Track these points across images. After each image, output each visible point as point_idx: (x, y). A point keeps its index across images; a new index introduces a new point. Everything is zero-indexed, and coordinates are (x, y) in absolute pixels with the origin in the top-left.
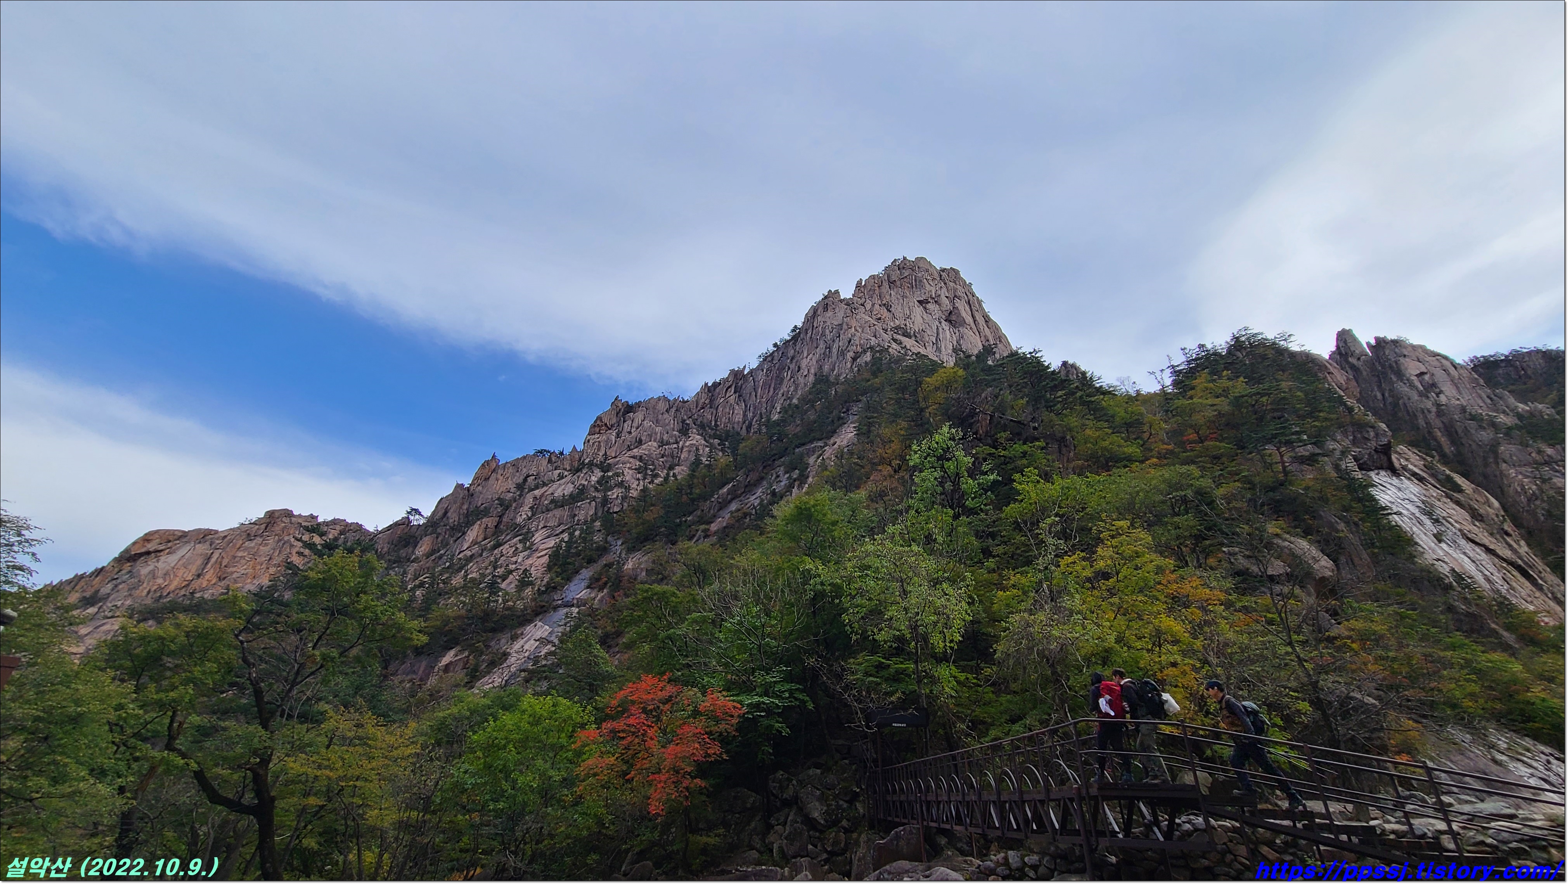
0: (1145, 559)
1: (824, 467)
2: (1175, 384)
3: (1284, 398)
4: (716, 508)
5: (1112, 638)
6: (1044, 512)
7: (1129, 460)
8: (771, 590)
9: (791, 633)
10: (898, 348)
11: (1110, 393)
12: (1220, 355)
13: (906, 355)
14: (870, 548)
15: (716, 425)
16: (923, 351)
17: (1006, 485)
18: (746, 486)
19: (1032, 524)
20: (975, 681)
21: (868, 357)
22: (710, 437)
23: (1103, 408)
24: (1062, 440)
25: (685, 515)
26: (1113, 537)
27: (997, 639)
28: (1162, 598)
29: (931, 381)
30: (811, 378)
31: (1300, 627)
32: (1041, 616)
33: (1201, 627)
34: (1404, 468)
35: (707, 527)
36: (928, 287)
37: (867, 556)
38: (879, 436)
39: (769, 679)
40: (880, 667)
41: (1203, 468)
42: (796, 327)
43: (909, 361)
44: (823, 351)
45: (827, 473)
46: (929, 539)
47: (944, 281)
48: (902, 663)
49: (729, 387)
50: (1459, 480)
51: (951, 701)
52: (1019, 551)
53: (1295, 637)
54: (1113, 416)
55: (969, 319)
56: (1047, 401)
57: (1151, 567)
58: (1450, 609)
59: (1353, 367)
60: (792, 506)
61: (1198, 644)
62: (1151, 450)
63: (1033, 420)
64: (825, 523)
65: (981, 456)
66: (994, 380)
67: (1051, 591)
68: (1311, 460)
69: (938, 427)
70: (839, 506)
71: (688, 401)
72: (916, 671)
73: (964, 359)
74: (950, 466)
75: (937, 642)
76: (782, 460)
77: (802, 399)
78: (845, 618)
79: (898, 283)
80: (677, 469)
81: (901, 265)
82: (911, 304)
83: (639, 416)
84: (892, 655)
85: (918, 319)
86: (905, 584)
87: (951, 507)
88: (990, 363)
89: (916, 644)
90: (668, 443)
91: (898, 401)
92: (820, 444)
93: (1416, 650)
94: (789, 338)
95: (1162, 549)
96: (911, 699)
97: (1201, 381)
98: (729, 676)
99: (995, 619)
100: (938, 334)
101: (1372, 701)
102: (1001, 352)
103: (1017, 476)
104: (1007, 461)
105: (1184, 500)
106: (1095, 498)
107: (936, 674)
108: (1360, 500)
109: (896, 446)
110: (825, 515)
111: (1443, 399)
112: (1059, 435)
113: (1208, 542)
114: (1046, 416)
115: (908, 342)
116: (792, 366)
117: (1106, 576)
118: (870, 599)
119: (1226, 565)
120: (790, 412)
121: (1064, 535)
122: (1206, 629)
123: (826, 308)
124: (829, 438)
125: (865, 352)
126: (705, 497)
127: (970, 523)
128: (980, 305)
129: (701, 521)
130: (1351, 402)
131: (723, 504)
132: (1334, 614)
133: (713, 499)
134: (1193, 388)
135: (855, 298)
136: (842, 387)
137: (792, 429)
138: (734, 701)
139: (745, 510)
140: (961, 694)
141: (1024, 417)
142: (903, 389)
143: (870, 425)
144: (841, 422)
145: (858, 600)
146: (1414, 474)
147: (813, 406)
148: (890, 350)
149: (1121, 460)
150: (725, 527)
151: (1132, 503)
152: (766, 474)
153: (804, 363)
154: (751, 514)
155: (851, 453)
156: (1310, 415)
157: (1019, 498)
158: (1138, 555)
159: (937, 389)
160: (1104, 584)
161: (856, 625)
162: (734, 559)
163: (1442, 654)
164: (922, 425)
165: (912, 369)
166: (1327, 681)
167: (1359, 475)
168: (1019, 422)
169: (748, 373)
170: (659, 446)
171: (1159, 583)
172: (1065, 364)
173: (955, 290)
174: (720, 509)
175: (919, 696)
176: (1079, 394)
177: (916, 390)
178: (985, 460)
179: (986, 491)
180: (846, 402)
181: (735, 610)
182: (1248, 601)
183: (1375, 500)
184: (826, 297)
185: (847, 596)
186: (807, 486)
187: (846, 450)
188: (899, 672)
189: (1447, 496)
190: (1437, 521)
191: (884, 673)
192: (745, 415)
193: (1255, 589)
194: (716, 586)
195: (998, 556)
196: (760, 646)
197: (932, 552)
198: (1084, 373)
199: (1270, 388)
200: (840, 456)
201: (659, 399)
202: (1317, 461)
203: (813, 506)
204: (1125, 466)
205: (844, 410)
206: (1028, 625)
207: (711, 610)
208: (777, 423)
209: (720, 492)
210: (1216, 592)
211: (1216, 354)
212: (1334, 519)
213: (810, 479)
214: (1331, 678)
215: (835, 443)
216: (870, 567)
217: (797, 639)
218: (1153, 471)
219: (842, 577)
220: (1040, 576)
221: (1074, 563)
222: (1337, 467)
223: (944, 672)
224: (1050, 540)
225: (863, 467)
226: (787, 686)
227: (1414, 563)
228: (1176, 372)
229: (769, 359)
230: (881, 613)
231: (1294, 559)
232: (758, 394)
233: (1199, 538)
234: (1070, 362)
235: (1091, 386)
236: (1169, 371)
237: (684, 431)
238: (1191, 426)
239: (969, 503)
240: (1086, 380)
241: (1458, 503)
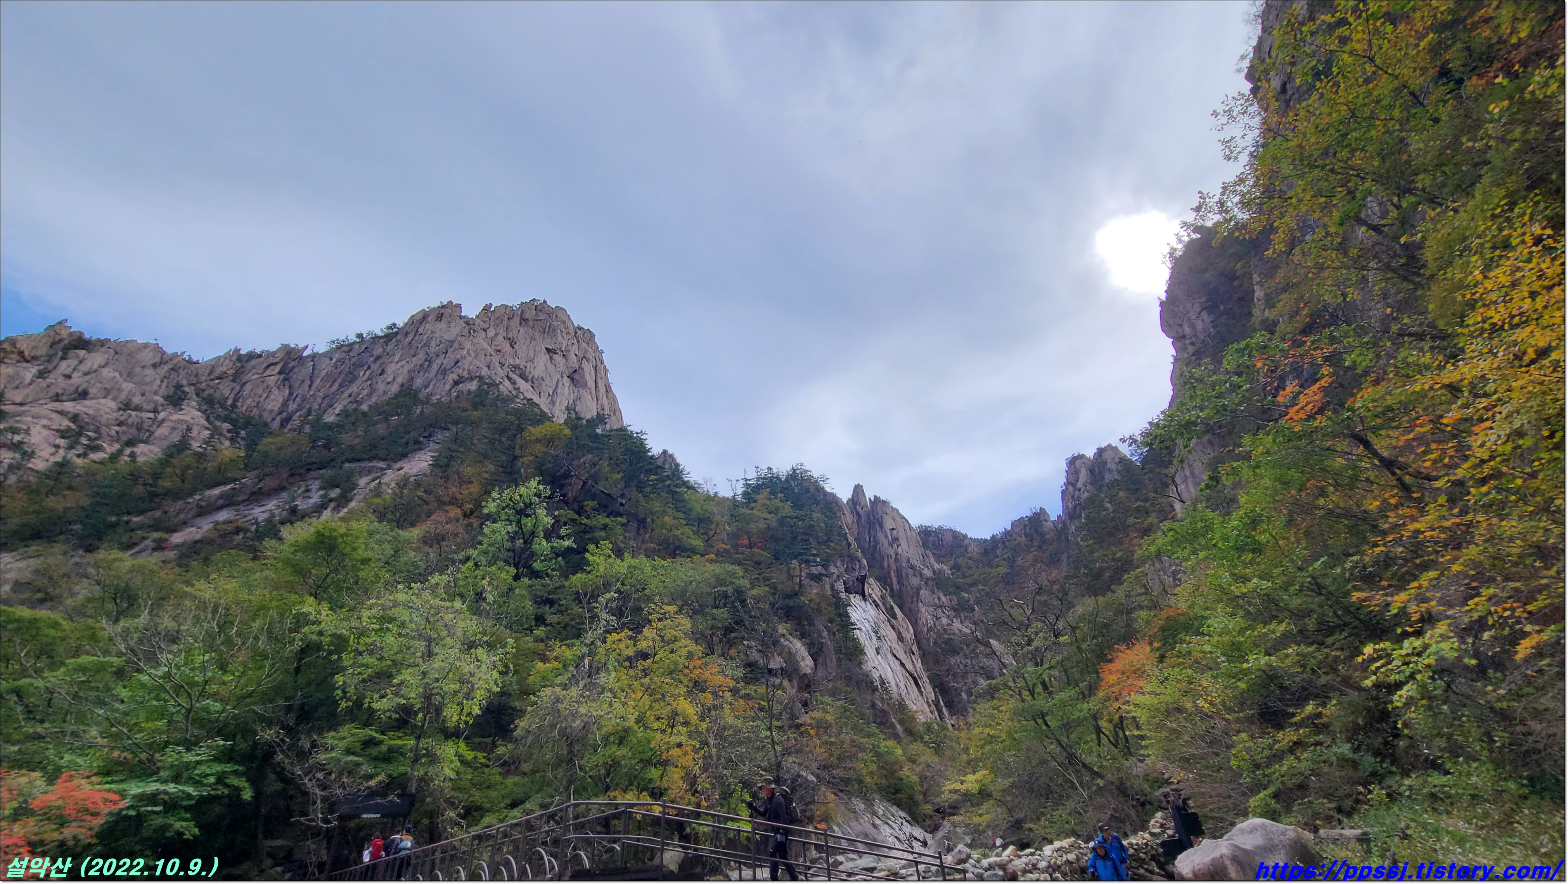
0: (680, 644)
1: (377, 493)
2: (745, 494)
3: (812, 526)
4: (192, 513)
5: (632, 719)
6: (607, 586)
7: (692, 552)
8: (239, 634)
9: (250, 695)
10: (511, 387)
11: (693, 488)
12: (780, 479)
13: (517, 397)
14: (401, 597)
15: (234, 406)
16: (536, 399)
17: (579, 553)
18: (255, 493)
19: (592, 596)
20: (484, 761)
21: (473, 386)
22: (218, 417)
23: (684, 501)
24: (642, 522)
25: (129, 513)
26: (660, 620)
27: (521, 713)
28: (686, 682)
29: (536, 431)
30: (395, 388)
31: (781, 714)
32: (574, 692)
33: (709, 710)
34: (870, 595)
35: (164, 535)
36: (560, 338)
37: (394, 606)
38: (458, 473)
39: (190, 757)
40: (370, 742)
41: (746, 570)
42: (394, 325)
43: (518, 404)
44: (420, 362)
45: (377, 501)
46: (480, 596)
47: (577, 338)
48: (400, 738)
49: (275, 364)
50: (897, 610)
51: (448, 784)
52: (573, 623)
53: (775, 723)
54: (690, 510)
55: (591, 384)
56: (639, 481)
57: (684, 652)
58: (873, 706)
59: (858, 513)
60: (312, 530)
61: (704, 726)
62: (712, 546)
63: (622, 496)
64: (351, 559)
65: (563, 519)
66: (597, 448)
67: (590, 667)
68: (817, 578)
69: (527, 479)
70: (380, 542)
71: (197, 363)
72: (415, 750)
73: (574, 421)
74: (528, 523)
75: (452, 715)
76: (321, 472)
77: (376, 408)
78: (339, 679)
79: (531, 323)
80: (141, 448)
81: (540, 308)
82: (538, 348)
83: (95, 359)
84: (392, 728)
85: (540, 365)
86: (433, 644)
87: (516, 566)
88: (599, 431)
89: (425, 716)
90: (138, 408)
91: (492, 442)
92: (382, 464)
93: (847, 736)
94: (381, 334)
95: (697, 636)
96: (395, 783)
97: (762, 497)
98: (116, 754)
99: (526, 692)
100: (556, 387)
101: (811, 778)
102: (612, 424)
103: (591, 547)
104: (587, 530)
105: (725, 596)
106: (655, 581)
107: (439, 753)
108: (840, 615)
109: (475, 489)
110: (355, 549)
111: (900, 550)
112: (641, 515)
113: (733, 635)
114: (634, 494)
115: (523, 385)
116: (375, 367)
117: (645, 656)
118: (382, 658)
119: (743, 656)
120: (353, 419)
121: (619, 613)
122: (713, 713)
123: (440, 317)
124: (395, 461)
125: (471, 379)
126: (175, 495)
127: (530, 586)
128: (606, 374)
129: (156, 526)
130: (851, 539)
131: (203, 511)
132: (805, 704)
133: (190, 500)
134: (755, 502)
135: (478, 321)
136: (431, 409)
137: (347, 439)
138: (109, 791)
139: (239, 524)
140: (462, 776)
141: (615, 491)
142: (503, 431)
143: (451, 458)
144: (418, 446)
145: (366, 659)
146: (874, 601)
147: (386, 420)
148: (501, 387)
149: (687, 550)
150: (196, 542)
151: (684, 592)
152: (291, 484)
153: (391, 369)
154: (248, 530)
155: (418, 484)
156: (825, 543)
157: (588, 569)
158: (676, 639)
159: (538, 441)
160: (641, 664)
161: (352, 690)
162: (193, 585)
163: (862, 740)
164: (510, 473)
165: (518, 413)
166: (789, 762)
167: (843, 595)
168: (609, 495)
169: (308, 357)
170: (119, 409)
171: (687, 668)
172: (665, 452)
173: (586, 351)
174: (199, 515)
175: (409, 779)
176: (668, 482)
177: (515, 436)
178: (565, 524)
179: (557, 555)
180: (431, 426)
181: (163, 657)
182: (750, 690)
183: (849, 617)
184: (443, 307)
185: (352, 651)
186: (346, 510)
187: (412, 479)
188: (391, 750)
189: (889, 621)
190: (879, 638)
191: (374, 751)
192: (285, 404)
193: (757, 680)
194: (143, 619)
195: (551, 624)
196: (189, 711)
197: (476, 611)
198: (678, 465)
199: (806, 515)
200: (403, 484)
201: (146, 346)
202: (821, 580)
203: (342, 536)
204: (689, 557)
205: (426, 434)
206: (558, 700)
207: (120, 654)
208: (329, 427)
209: (208, 493)
210: (728, 680)
211: (777, 478)
212: (822, 628)
213: (353, 504)
214: (790, 759)
215: (402, 468)
216: (395, 619)
217: (255, 703)
218: (708, 565)
219: (351, 628)
220: (585, 650)
221: (620, 640)
222: (832, 587)
223: (449, 750)
224: (604, 615)
225: (427, 503)
226: (218, 768)
227: (861, 668)
228: (747, 485)
229: (346, 349)
230: (391, 676)
231: (790, 657)
232: (315, 385)
233: (728, 630)
234: (670, 452)
235: (679, 478)
236: (743, 482)
237: (176, 400)
238: (747, 533)
239: (537, 565)
240: (677, 471)
241: (893, 627)
